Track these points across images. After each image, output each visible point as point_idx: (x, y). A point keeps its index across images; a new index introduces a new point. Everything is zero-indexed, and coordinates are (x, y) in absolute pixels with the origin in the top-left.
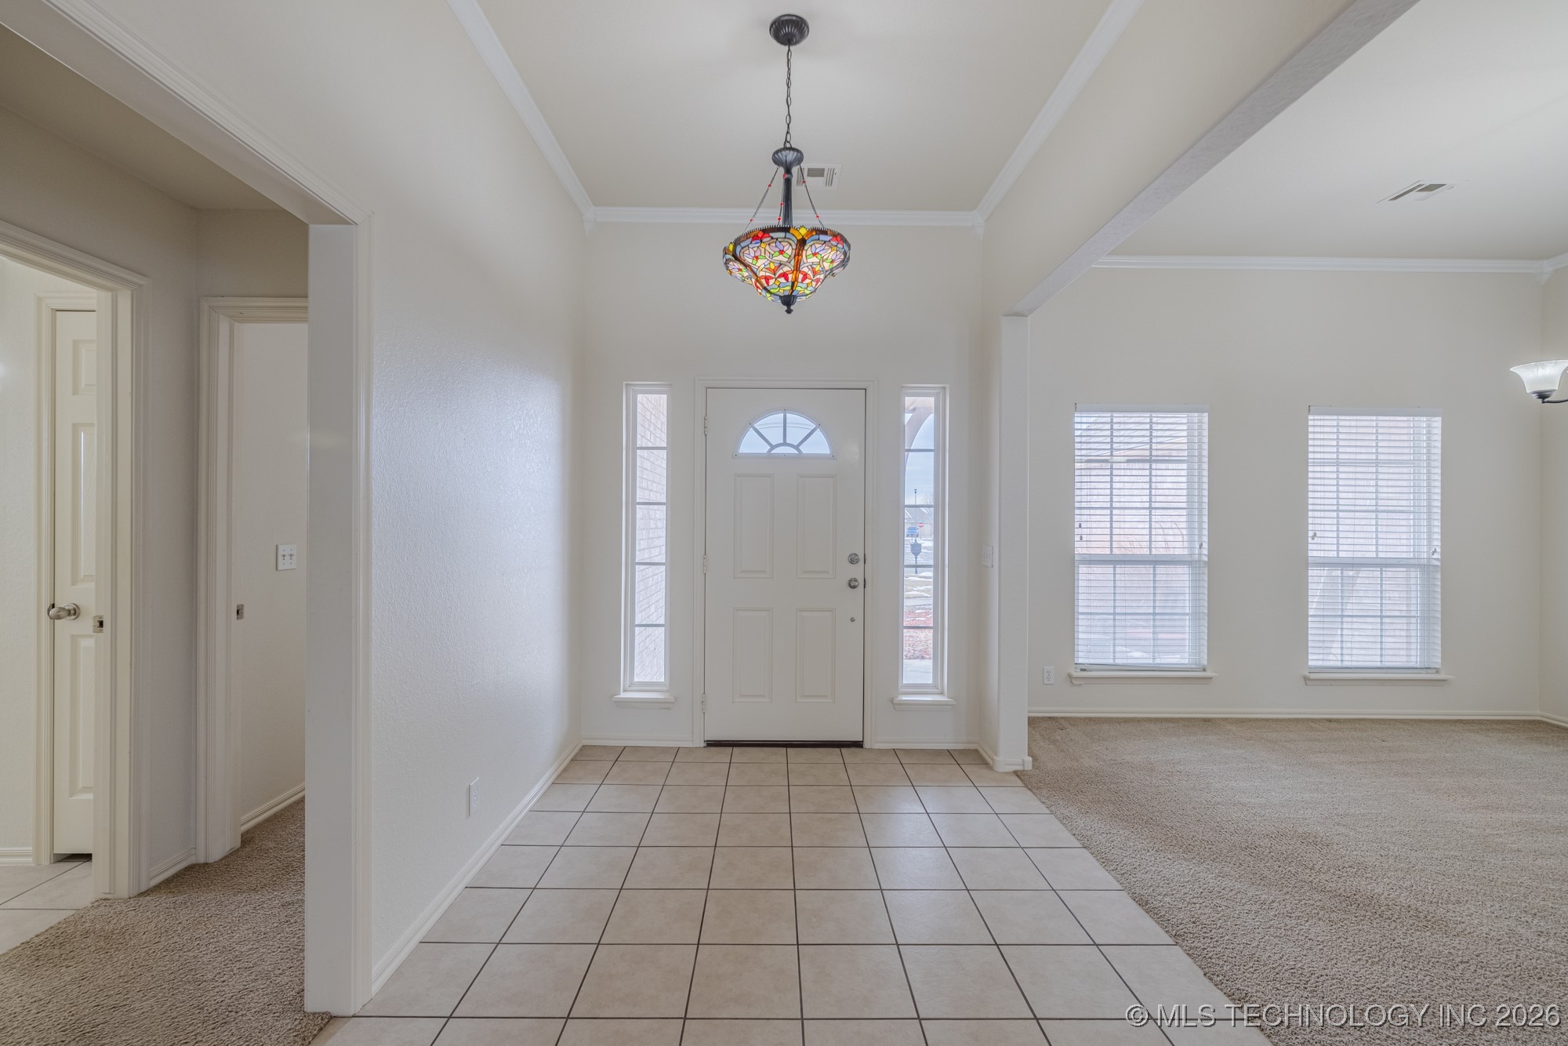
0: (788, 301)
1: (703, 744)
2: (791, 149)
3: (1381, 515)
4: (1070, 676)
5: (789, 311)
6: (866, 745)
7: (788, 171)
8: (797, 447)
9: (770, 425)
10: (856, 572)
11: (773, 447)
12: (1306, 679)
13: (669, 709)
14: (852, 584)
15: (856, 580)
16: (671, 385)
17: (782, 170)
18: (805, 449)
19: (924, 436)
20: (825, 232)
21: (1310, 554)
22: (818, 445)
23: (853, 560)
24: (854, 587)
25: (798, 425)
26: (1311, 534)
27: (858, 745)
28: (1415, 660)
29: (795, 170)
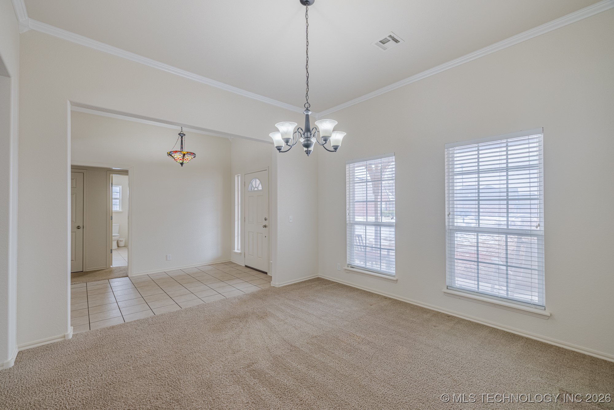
0: (182, 164)
1: (244, 266)
5: (182, 166)
7: (182, 137)
17: (180, 137)
29: (183, 137)
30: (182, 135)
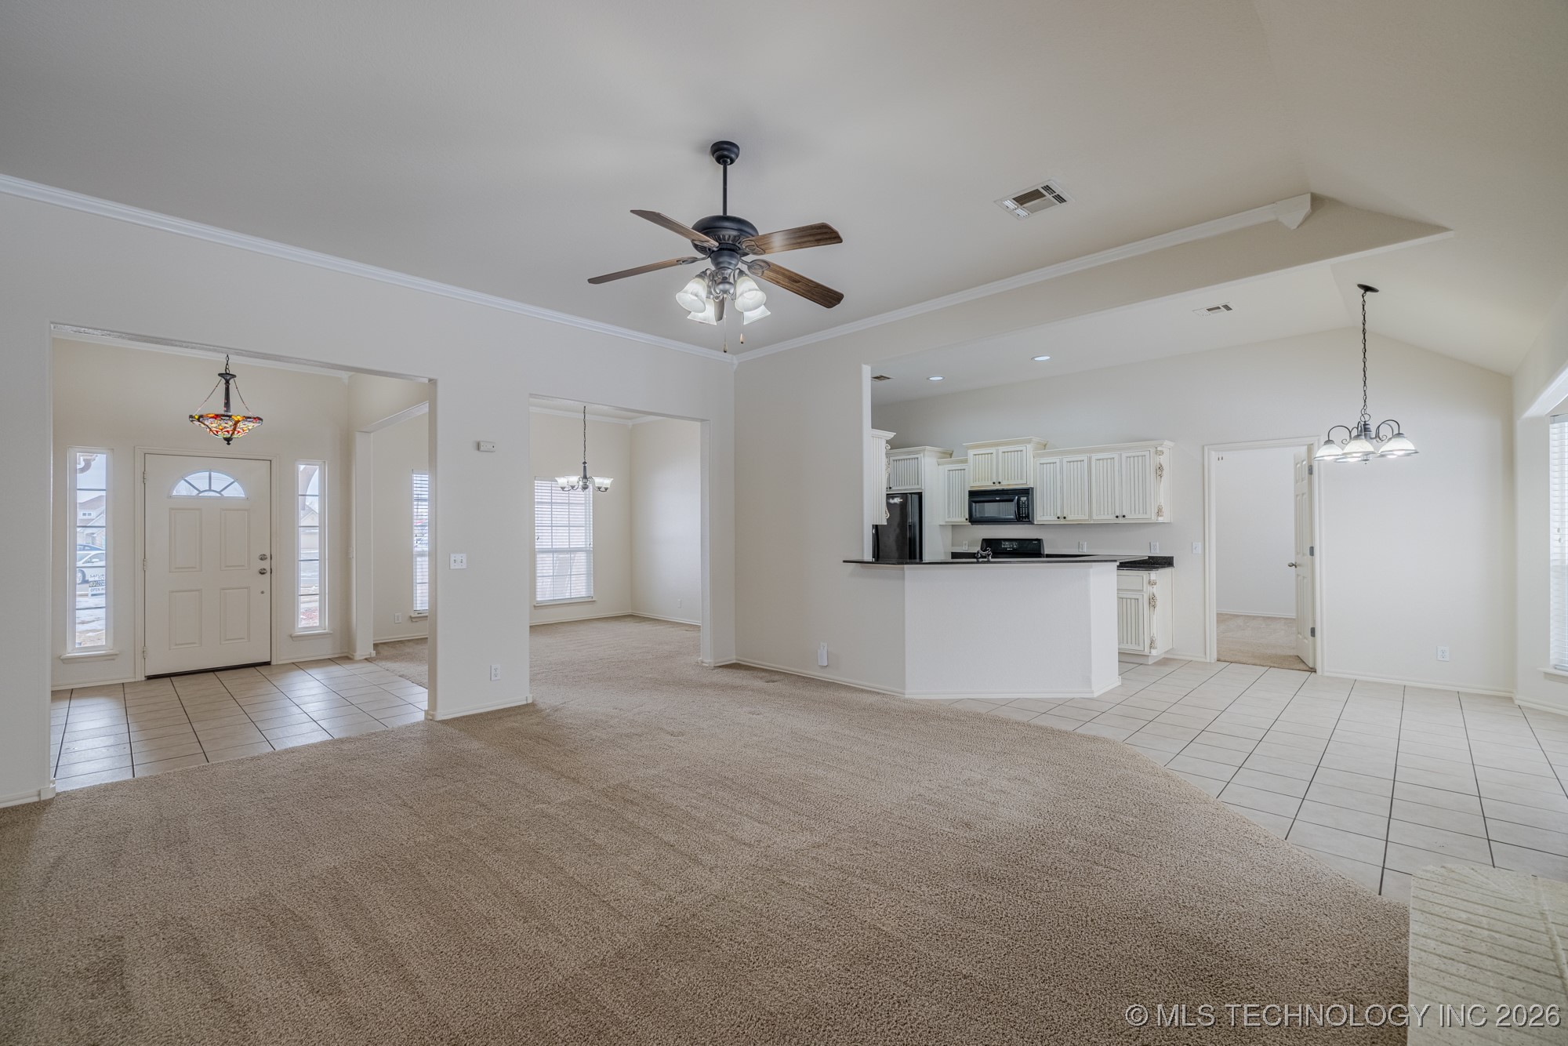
0: (228, 440)
1: (144, 679)
2: (228, 374)
3: (571, 528)
4: (411, 617)
5: (229, 444)
6: (273, 663)
7: (227, 382)
8: (219, 493)
9: (200, 480)
10: (266, 565)
11: (200, 492)
12: (535, 606)
13: (113, 659)
14: (262, 572)
15: (264, 569)
16: (113, 449)
17: (223, 381)
18: (225, 493)
19: (314, 487)
20: (250, 418)
21: (536, 547)
22: (236, 491)
23: (263, 558)
24: (263, 573)
25: (220, 480)
26: (536, 537)
27: (268, 664)
28: (583, 594)
29: (231, 381)
30: (227, 377)
